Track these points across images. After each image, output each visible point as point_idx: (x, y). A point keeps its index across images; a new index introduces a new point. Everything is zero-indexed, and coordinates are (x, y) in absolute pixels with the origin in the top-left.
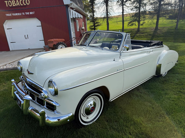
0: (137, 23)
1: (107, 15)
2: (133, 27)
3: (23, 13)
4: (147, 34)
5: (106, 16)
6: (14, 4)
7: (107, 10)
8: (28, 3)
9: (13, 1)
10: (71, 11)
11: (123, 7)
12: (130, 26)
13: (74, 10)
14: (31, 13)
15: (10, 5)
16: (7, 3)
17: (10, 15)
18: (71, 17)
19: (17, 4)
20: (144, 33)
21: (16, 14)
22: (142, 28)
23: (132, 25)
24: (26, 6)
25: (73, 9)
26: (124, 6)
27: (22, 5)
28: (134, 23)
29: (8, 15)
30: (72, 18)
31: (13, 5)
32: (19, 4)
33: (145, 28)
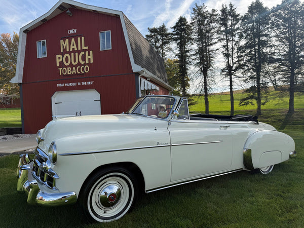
0: (254, 102)
1: (206, 89)
2: (249, 107)
3: (79, 84)
4: (275, 119)
5: (204, 90)
6: (70, 72)
7: (205, 82)
8: (87, 70)
9: (68, 68)
10: (143, 80)
11: (231, 78)
12: (243, 105)
13: (148, 79)
14: (89, 83)
15: (65, 72)
16: (62, 70)
17: (63, 85)
18: (141, 88)
19: (73, 72)
20: (269, 117)
21: (70, 84)
22: (265, 110)
23: (247, 103)
24: (83, 74)
25: (146, 78)
26: (233, 76)
27: (79, 73)
28: (250, 101)
29: (59, 85)
30: (143, 89)
31: (68, 73)
32: (75, 72)
33: (272, 110)
